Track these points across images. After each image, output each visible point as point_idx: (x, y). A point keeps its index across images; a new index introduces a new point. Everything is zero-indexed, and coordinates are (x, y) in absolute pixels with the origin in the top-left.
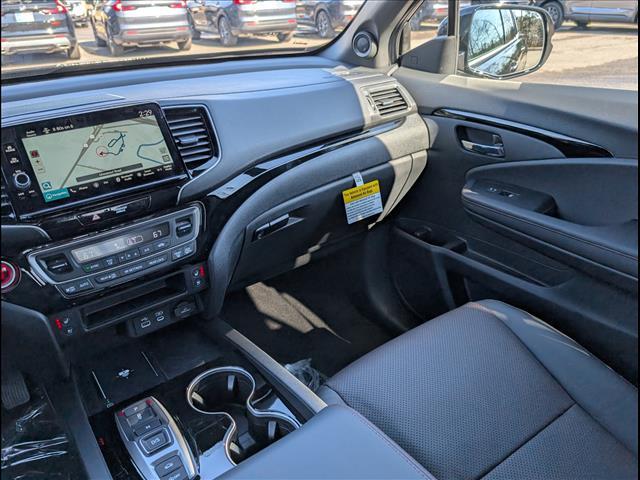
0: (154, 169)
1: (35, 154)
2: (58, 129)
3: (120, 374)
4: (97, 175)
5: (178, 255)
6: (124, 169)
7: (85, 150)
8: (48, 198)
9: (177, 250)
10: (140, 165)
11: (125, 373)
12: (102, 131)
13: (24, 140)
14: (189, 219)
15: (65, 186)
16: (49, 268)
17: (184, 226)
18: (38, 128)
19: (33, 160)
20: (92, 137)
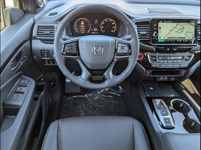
0: (188, 40)
1: (160, 28)
2: (168, 22)
3: (150, 88)
4: (173, 38)
5: (182, 66)
6: (180, 38)
7: (172, 29)
8: (159, 41)
9: (183, 64)
10: (185, 38)
11: (152, 88)
12: (179, 25)
13: (159, 23)
14: (190, 57)
15: (164, 39)
16: (151, 59)
17: (188, 58)
18: (163, 20)
19: (159, 29)
20: (175, 26)
